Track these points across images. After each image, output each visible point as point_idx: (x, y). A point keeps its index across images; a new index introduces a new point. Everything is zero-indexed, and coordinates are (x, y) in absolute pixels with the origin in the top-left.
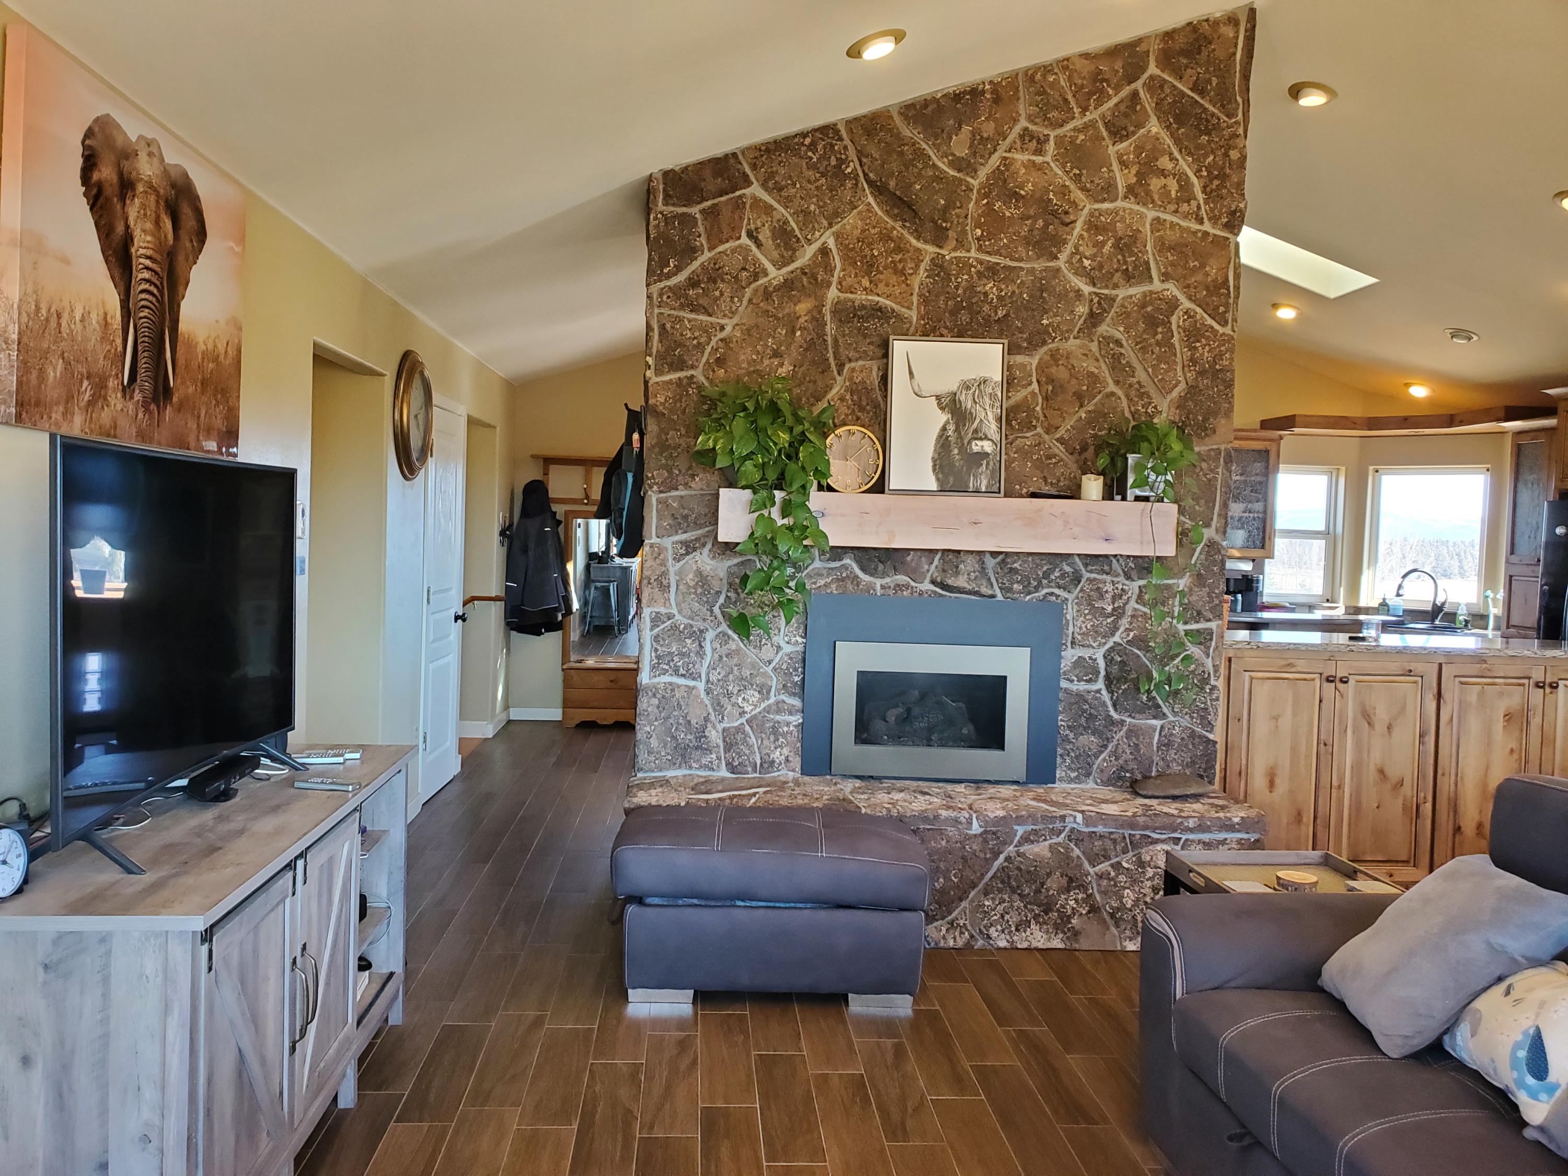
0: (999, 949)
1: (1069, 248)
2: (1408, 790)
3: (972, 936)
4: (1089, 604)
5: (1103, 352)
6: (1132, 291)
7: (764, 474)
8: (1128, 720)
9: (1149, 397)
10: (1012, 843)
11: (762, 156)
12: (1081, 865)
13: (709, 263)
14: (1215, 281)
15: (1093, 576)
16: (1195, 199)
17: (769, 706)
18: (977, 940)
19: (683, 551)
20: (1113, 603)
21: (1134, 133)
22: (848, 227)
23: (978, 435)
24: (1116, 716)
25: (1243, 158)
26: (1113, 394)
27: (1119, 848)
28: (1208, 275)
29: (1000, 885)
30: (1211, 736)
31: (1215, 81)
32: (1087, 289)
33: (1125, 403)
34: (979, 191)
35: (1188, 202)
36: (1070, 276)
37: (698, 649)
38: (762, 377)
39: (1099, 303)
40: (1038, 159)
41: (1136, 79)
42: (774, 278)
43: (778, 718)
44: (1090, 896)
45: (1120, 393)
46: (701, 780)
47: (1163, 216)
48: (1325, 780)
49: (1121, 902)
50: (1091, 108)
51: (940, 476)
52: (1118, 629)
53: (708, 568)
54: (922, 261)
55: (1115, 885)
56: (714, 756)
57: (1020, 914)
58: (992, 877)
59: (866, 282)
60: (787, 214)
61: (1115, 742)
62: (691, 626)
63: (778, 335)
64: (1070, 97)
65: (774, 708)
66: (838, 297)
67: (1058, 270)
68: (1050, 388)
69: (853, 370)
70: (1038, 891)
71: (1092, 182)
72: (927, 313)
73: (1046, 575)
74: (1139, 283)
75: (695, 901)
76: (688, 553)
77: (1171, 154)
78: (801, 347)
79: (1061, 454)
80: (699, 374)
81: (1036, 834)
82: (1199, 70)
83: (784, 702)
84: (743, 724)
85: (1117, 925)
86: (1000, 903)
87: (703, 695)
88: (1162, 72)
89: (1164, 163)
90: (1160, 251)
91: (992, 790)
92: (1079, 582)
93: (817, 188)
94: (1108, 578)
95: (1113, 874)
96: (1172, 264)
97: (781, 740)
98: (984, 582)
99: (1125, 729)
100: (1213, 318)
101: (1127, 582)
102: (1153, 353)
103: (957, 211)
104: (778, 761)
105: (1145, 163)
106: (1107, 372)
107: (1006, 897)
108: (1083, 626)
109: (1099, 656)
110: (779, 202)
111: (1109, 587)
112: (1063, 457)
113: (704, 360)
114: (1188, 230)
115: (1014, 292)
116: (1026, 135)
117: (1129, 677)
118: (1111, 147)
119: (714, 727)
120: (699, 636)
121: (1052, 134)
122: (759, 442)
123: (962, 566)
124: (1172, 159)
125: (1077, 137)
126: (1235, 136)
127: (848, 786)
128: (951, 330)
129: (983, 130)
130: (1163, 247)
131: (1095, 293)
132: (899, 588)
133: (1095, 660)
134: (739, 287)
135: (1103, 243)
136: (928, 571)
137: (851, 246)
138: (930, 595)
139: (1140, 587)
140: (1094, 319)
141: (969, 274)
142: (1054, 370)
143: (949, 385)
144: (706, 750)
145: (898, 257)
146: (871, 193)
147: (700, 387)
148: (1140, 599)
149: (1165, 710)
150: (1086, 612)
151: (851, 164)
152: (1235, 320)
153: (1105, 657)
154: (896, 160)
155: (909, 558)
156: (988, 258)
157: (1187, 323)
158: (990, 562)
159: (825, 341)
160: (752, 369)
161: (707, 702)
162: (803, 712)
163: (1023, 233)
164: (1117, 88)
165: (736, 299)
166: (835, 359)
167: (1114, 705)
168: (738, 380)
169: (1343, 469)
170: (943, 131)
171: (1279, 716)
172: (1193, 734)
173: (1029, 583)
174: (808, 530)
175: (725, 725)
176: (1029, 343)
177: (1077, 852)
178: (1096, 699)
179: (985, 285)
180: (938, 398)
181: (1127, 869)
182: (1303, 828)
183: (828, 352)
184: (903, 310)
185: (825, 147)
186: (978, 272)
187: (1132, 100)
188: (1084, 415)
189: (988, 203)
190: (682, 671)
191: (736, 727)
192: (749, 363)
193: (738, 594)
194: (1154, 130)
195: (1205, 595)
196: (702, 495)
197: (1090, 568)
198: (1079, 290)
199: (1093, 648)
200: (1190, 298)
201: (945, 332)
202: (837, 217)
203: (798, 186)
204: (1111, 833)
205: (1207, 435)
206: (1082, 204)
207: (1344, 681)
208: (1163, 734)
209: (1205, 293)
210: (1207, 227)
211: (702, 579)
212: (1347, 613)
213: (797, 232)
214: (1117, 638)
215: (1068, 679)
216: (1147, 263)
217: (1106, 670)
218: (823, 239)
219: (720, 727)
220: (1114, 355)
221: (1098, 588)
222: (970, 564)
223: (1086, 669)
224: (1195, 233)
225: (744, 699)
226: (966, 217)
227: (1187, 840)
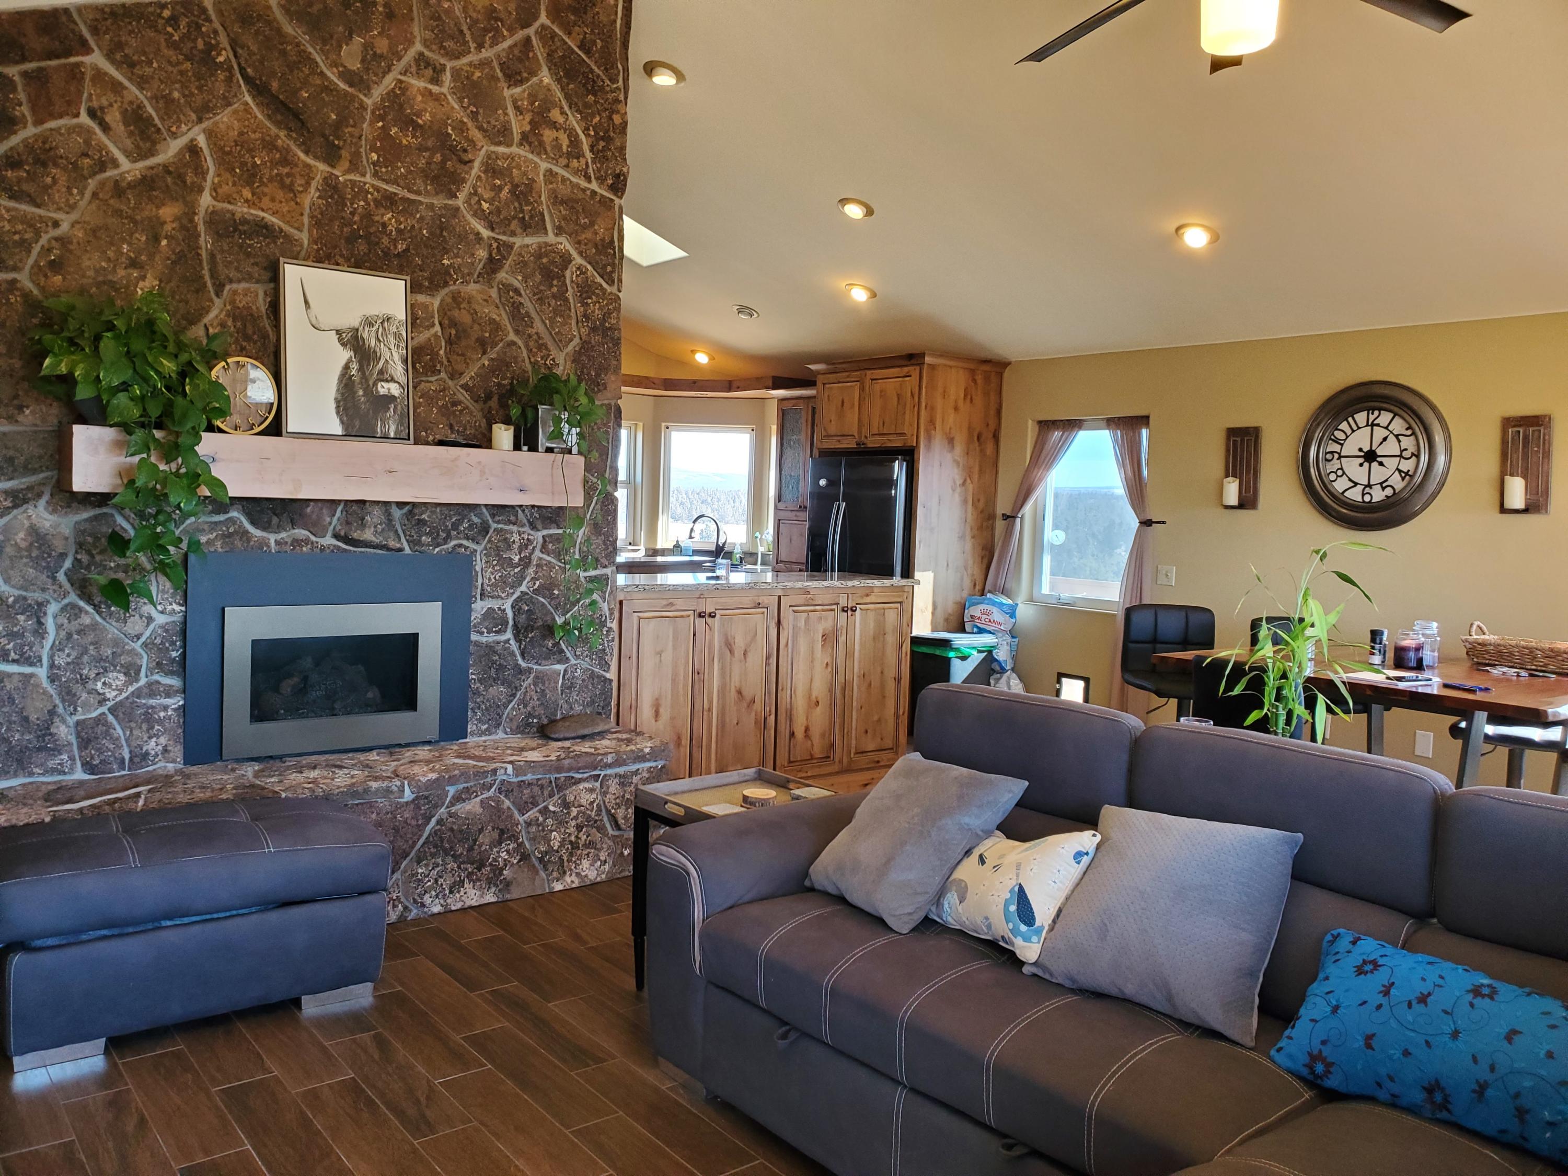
0: (433, 915)
1: (467, 189)
2: (758, 706)
3: (406, 908)
4: (498, 555)
5: (503, 299)
6: (528, 240)
7: (145, 410)
8: (535, 667)
9: (547, 349)
10: (443, 805)
11: (106, 19)
12: (511, 816)
13: (36, 140)
14: (603, 240)
15: (500, 526)
16: (584, 156)
17: (139, 689)
18: (410, 911)
19: (8, 503)
20: (520, 554)
21: (528, 80)
22: (221, 125)
23: (384, 376)
24: (523, 664)
25: (624, 125)
26: (513, 343)
27: (546, 793)
28: (596, 234)
29: (432, 850)
30: (608, 676)
31: (599, 43)
32: (485, 233)
33: (525, 354)
34: (373, 112)
35: (578, 158)
36: (469, 217)
37: (36, 626)
38: (117, 290)
39: (498, 248)
40: (435, 89)
41: (528, 25)
42: (128, 172)
43: (152, 702)
44: (521, 845)
45: (520, 343)
46: (51, 787)
47: (556, 169)
48: (698, 707)
49: (549, 845)
50: (487, 45)
51: (345, 418)
52: (525, 579)
53: (47, 524)
54: (313, 179)
55: (543, 830)
56: (65, 757)
57: (453, 875)
58: (424, 843)
59: (247, 193)
60: (141, 97)
61: (523, 690)
62: (25, 598)
63: (136, 241)
64: (465, 28)
65: (145, 690)
66: (214, 207)
67: (457, 209)
68: (453, 332)
69: (235, 292)
70: (470, 849)
71: (489, 122)
72: (320, 238)
73: (455, 526)
74: (533, 234)
75: (105, 932)
76: (15, 506)
77: (562, 108)
78: (168, 259)
79: (466, 401)
80: (24, 279)
81: (468, 792)
82: (585, 29)
83: (158, 682)
84: (104, 714)
85: (546, 869)
86: (433, 868)
87: (45, 683)
88: (553, 23)
89: (555, 115)
90: (554, 204)
91: (408, 754)
92: (487, 533)
93: (182, 73)
94: (514, 528)
95: (541, 819)
96: (565, 219)
97: (157, 727)
98: (391, 534)
99: (532, 676)
100: (602, 277)
101: (532, 532)
102: (549, 305)
103: (350, 129)
104: (153, 752)
105: (538, 113)
106: (507, 320)
107: (440, 861)
108: (492, 577)
109: (508, 607)
110: (130, 80)
111: (516, 537)
112: (468, 404)
113: (31, 261)
114: (578, 185)
115: (413, 226)
116: (421, 59)
117: (536, 625)
118: (506, 89)
119: (64, 721)
120: (37, 612)
121: (449, 65)
122: (135, 370)
123: (368, 518)
124: (563, 113)
125: (473, 74)
126: (617, 101)
127: (249, 771)
128: (348, 260)
129: (376, 45)
130: (557, 200)
131: (494, 238)
132: (297, 542)
133: (504, 610)
134: (78, 177)
135: (500, 188)
136: (330, 523)
137: (227, 149)
138: (333, 551)
139: (543, 537)
140: (493, 265)
141: (366, 200)
142: (456, 313)
143: (352, 320)
144: (53, 750)
145: (286, 170)
146: (248, 91)
147: (26, 295)
148: (544, 549)
149: (568, 655)
150: (495, 562)
151: (224, 52)
152: (620, 281)
153: (513, 607)
154: (277, 59)
155: (309, 510)
156: (385, 187)
157: (579, 279)
158: (397, 513)
159: (199, 255)
160: (101, 279)
161: (52, 692)
162: (184, 692)
163: (420, 165)
164: (512, 31)
165: (75, 191)
166: (212, 277)
167: (522, 655)
168: (82, 291)
169: (641, 424)
170: (332, 37)
171: (662, 651)
172: (593, 675)
173: (438, 535)
174: (201, 478)
175: (79, 717)
176: (430, 283)
177: (507, 803)
178: (505, 649)
179: (383, 215)
180: (338, 332)
181: (554, 812)
182: (682, 749)
183: (203, 269)
184: (292, 230)
185: (189, 25)
186: (375, 200)
187: (524, 46)
188: (486, 363)
189: (383, 126)
190: (13, 655)
191: (94, 719)
192: (97, 271)
193: (92, 556)
194: (546, 80)
195: (601, 542)
196: (36, 432)
197: (497, 518)
198: (478, 234)
199: (502, 599)
200: (580, 253)
201: (341, 260)
202: (208, 112)
203: (155, 65)
204: (538, 779)
205: (599, 391)
206: (480, 144)
207: (712, 615)
208: (566, 677)
209: (594, 251)
210: (594, 186)
211: (38, 538)
212: (647, 555)
213: (157, 121)
214: (523, 588)
215: (478, 632)
216: (542, 215)
217: (514, 619)
218: (190, 135)
219: (71, 721)
220: (514, 303)
221: (506, 539)
222: (375, 517)
223: (495, 621)
224: (584, 190)
225: (104, 683)
226: (360, 138)
227: (605, 775)
